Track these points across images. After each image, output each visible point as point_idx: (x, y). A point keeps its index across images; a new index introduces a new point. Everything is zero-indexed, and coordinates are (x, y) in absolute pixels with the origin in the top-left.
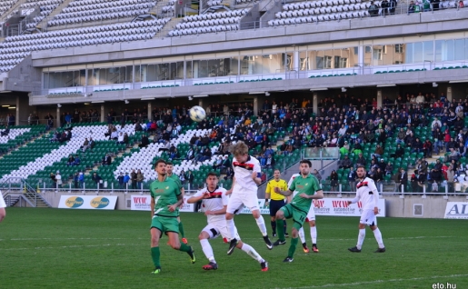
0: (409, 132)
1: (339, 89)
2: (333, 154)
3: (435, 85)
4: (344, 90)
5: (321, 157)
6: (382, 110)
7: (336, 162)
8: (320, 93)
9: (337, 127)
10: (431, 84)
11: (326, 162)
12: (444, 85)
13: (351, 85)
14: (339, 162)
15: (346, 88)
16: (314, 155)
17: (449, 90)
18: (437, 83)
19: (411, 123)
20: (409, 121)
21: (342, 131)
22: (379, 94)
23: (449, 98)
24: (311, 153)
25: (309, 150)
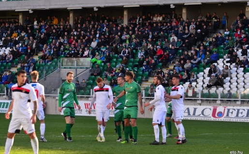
0: (150, 46)
1: (92, 9)
2: (86, 64)
3: (172, 7)
4: (96, 9)
5: (76, 66)
6: (127, 28)
7: (88, 70)
8: (75, 11)
9: (90, 41)
10: (169, 6)
11: (79, 71)
12: (179, 7)
13: (102, 5)
14: (91, 71)
15: (97, 8)
16: (70, 64)
17: (184, 11)
18: (174, 5)
19: (152, 38)
20: (150, 37)
21: (94, 44)
22: (125, 13)
23: (184, 17)
24: (67, 62)
25: (66, 59)
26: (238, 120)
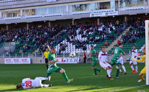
0: (37, 37)
1: (15, 24)
2: (14, 44)
3: (45, 22)
4: (16, 24)
5: (10, 45)
6: (28, 30)
7: (14, 47)
8: (8, 25)
9: (14, 36)
10: (43, 21)
11: (11, 47)
13: (19, 22)
14: (15, 47)
15: (17, 23)
16: (7, 45)
17: (49, 23)
18: (46, 21)
19: (38, 34)
20: (37, 33)
21: (16, 37)
22: (27, 25)
23: (50, 25)
24: (6, 44)
25: (6, 43)
26: (71, 63)
